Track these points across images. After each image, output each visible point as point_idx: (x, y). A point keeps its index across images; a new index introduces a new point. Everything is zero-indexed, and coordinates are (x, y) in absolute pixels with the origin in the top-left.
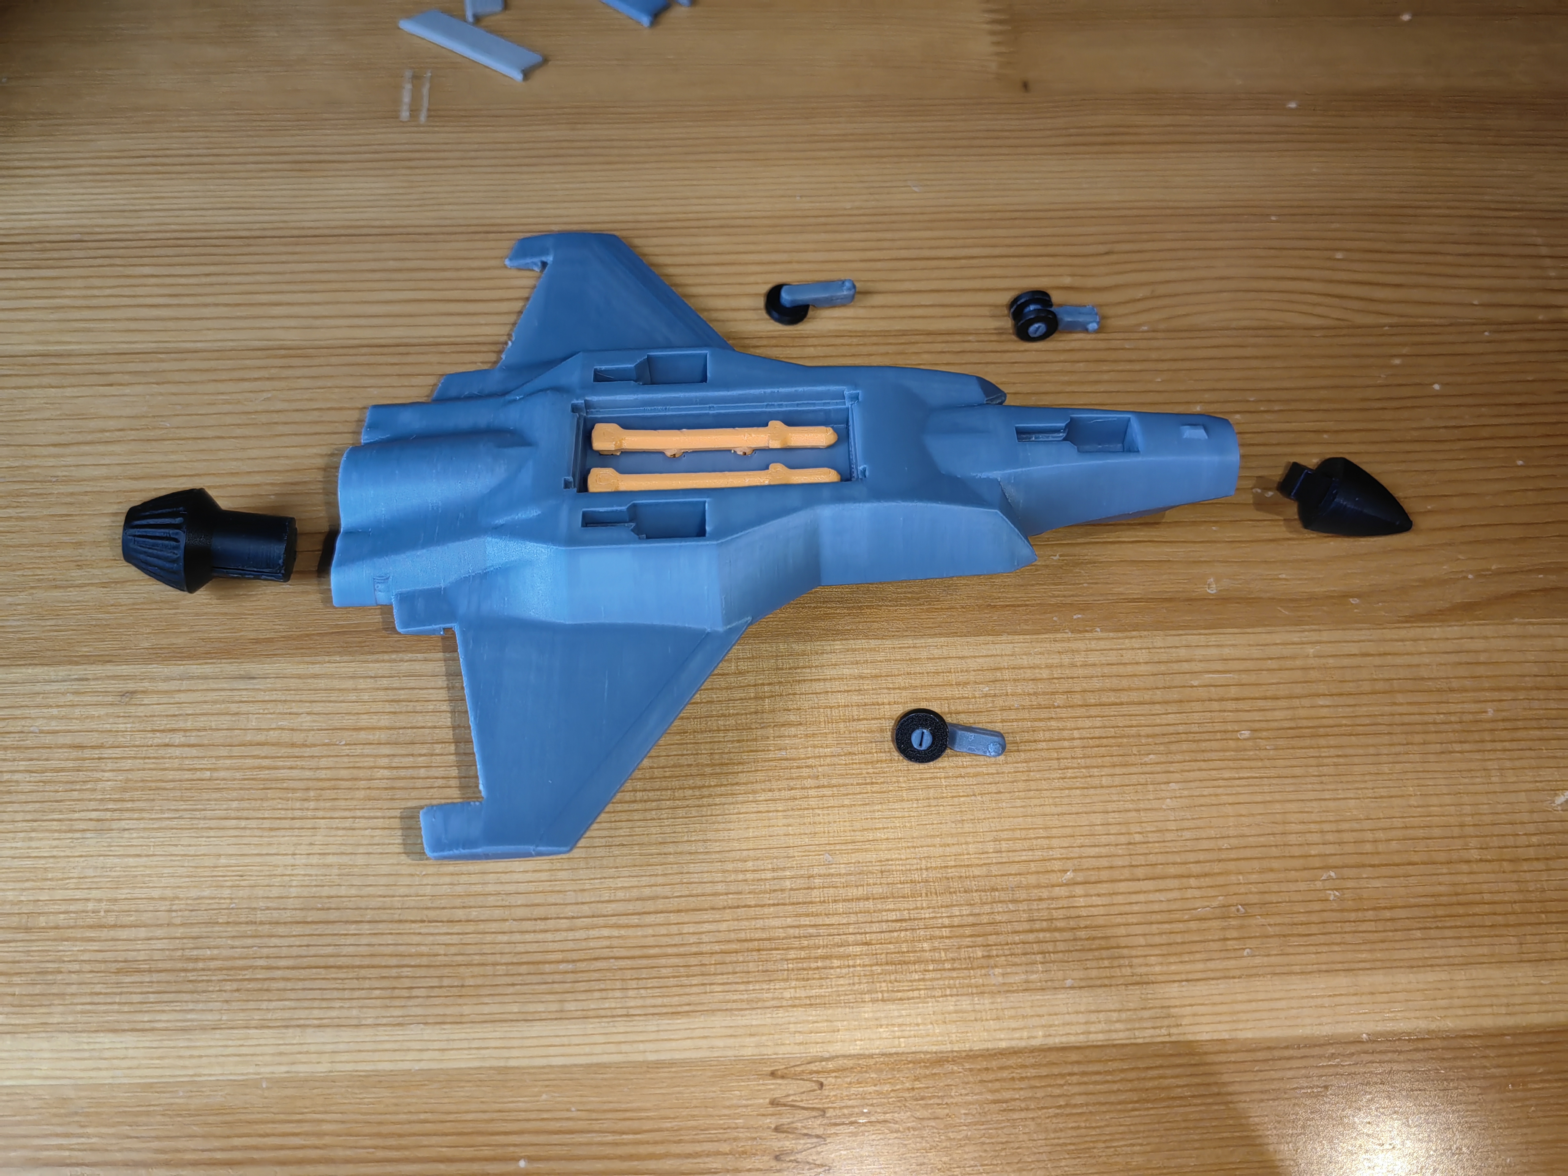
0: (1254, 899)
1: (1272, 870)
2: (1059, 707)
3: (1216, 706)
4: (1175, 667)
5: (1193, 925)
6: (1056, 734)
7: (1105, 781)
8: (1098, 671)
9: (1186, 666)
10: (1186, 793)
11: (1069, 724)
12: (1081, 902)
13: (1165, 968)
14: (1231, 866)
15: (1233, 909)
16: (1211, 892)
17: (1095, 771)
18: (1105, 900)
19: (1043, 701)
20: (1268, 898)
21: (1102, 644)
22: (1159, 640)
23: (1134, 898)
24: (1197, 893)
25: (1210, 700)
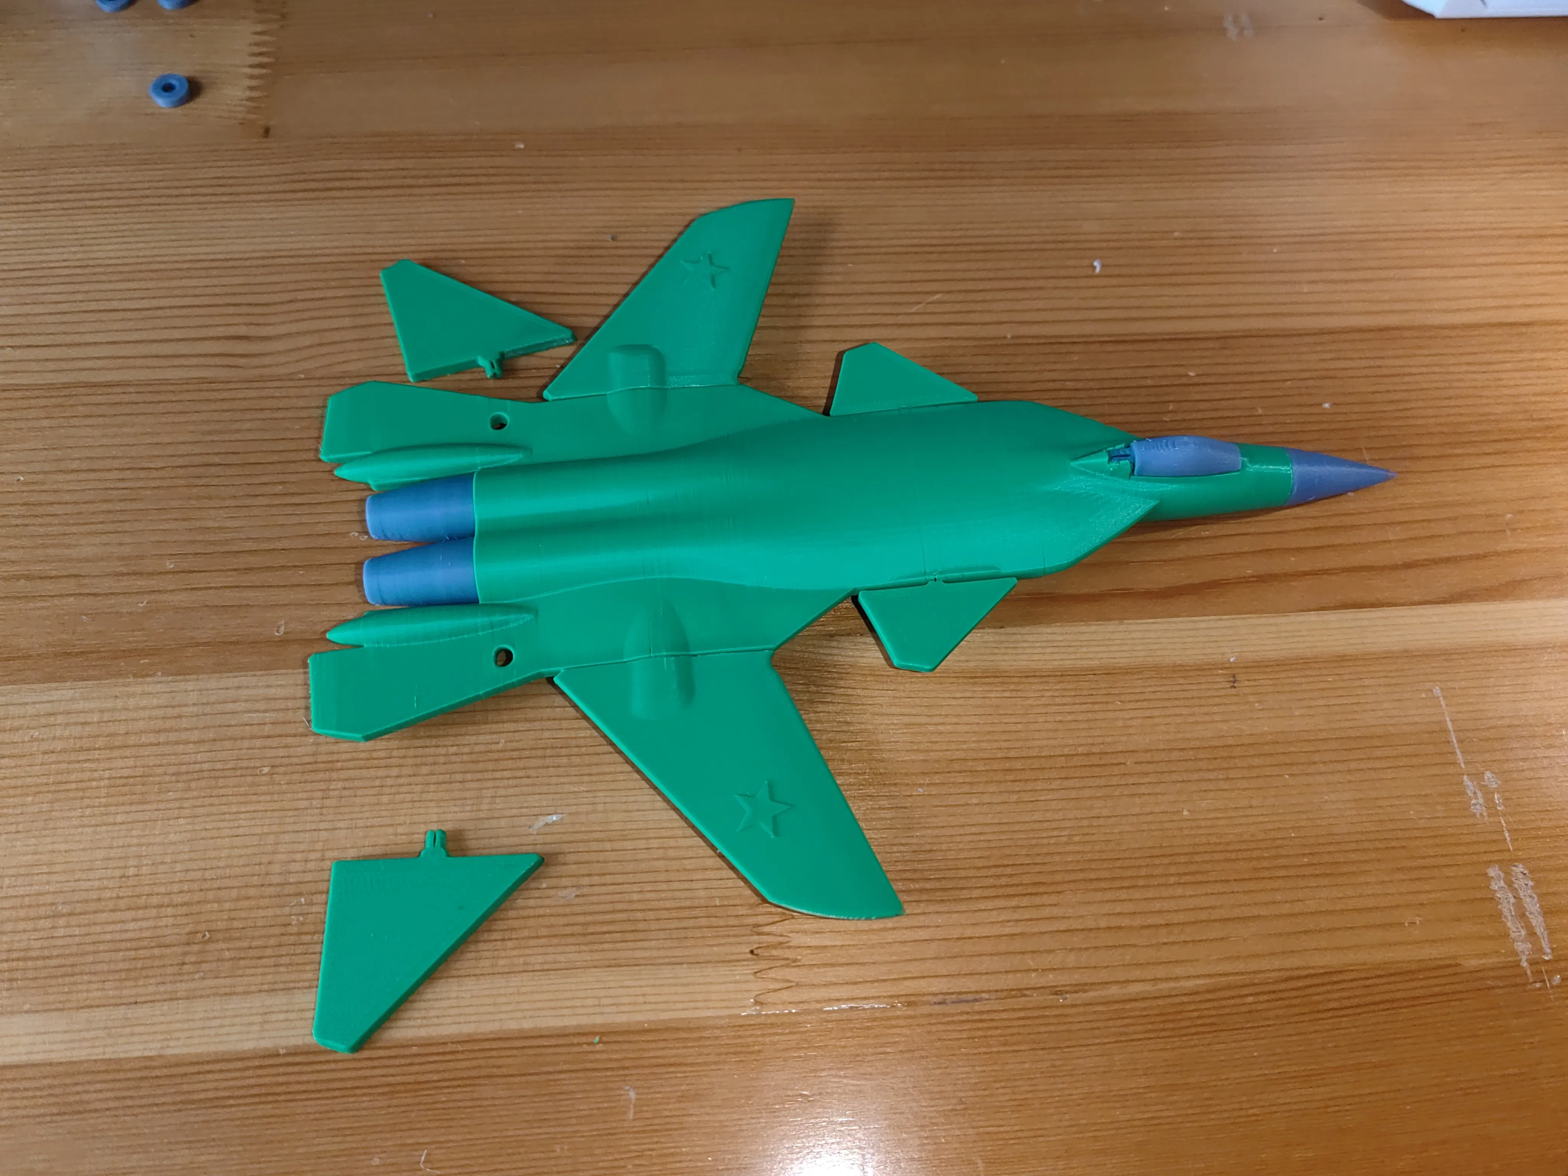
0: (221, 925)
1: (248, 898)
2: (100, 749)
3: (246, 744)
4: (220, 708)
5: (156, 951)
6: (86, 775)
7: (120, 818)
8: (147, 713)
9: (230, 707)
10: (190, 827)
11: (102, 765)
12: (61, 932)
13: (117, 993)
14: (211, 895)
15: (200, 935)
16: (184, 920)
17: (112, 809)
18: (84, 930)
19: (86, 743)
20: (236, 924)
21: (159, 688)
22: (212, 682)
23: (111, 928)
24: (171, 921)
25: (243, 738)
